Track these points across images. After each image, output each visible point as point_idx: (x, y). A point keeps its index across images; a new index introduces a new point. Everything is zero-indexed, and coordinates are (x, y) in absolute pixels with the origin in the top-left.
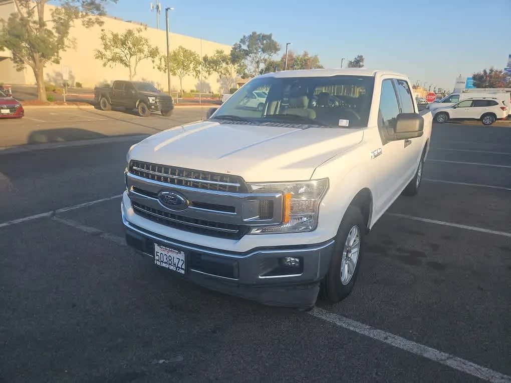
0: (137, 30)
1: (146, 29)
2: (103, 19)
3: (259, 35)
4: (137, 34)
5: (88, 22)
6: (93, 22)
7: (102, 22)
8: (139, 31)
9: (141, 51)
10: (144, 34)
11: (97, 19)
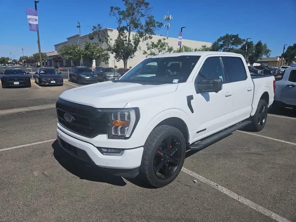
0: (163, 39)
1: (167, 38)
2: (153, 36)
3: (230, 36)
4: (163, 41)
5: (145, 38)
6: (147, 38)
7: (152, 37)
8: (164, 39)
9: (165, 49)
10: (166, 41)
11: (150, 36)
